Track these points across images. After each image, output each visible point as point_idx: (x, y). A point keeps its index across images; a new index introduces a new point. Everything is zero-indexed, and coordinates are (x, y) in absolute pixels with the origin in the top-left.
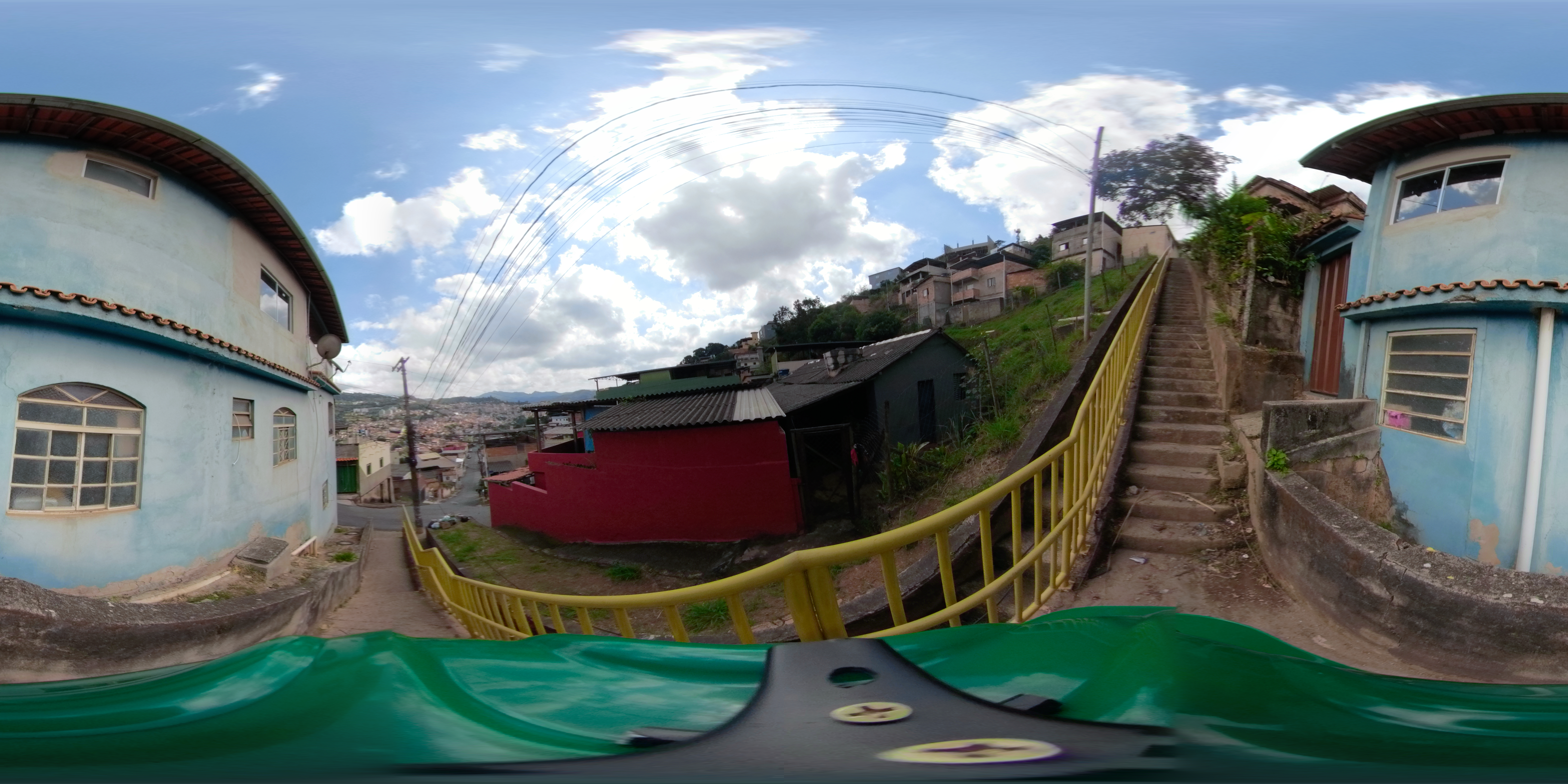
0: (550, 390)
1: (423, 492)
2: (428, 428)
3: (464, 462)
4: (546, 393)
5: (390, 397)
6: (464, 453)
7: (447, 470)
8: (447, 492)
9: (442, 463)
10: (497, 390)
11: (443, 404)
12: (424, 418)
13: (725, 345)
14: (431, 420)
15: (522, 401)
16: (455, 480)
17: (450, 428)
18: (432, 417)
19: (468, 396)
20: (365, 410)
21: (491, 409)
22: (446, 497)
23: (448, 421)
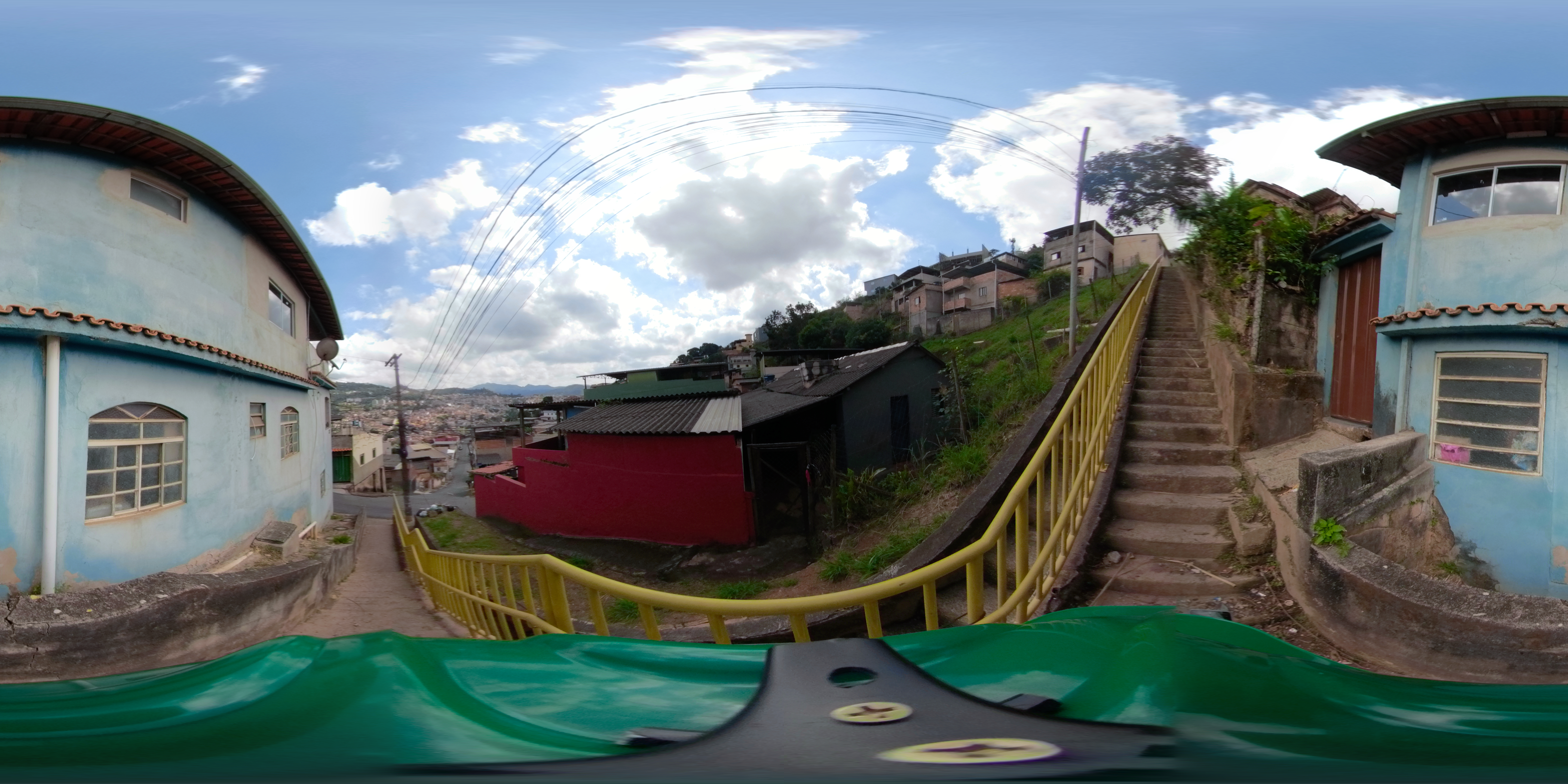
0: (543, 383)
1: (414, 482)
2: (421, 418)
3: (455, 454)
4: (539, 386)
5: (383, 387)
6: (456, 445)
7: (438, 461)
8: (437, 483)
9: (433, 454)
10: (490, 382)
11: (437, 394)
12: (417, 408)
13: (719, 345)
14: (424, 410)
15: (514, 394)
16: (445, 471)
17: (443, 419)
18: (425, 407)
19: (461, 387)
20: (359, 400)
21: (484, 401)
22: (437, 488)
23: (441, 412)
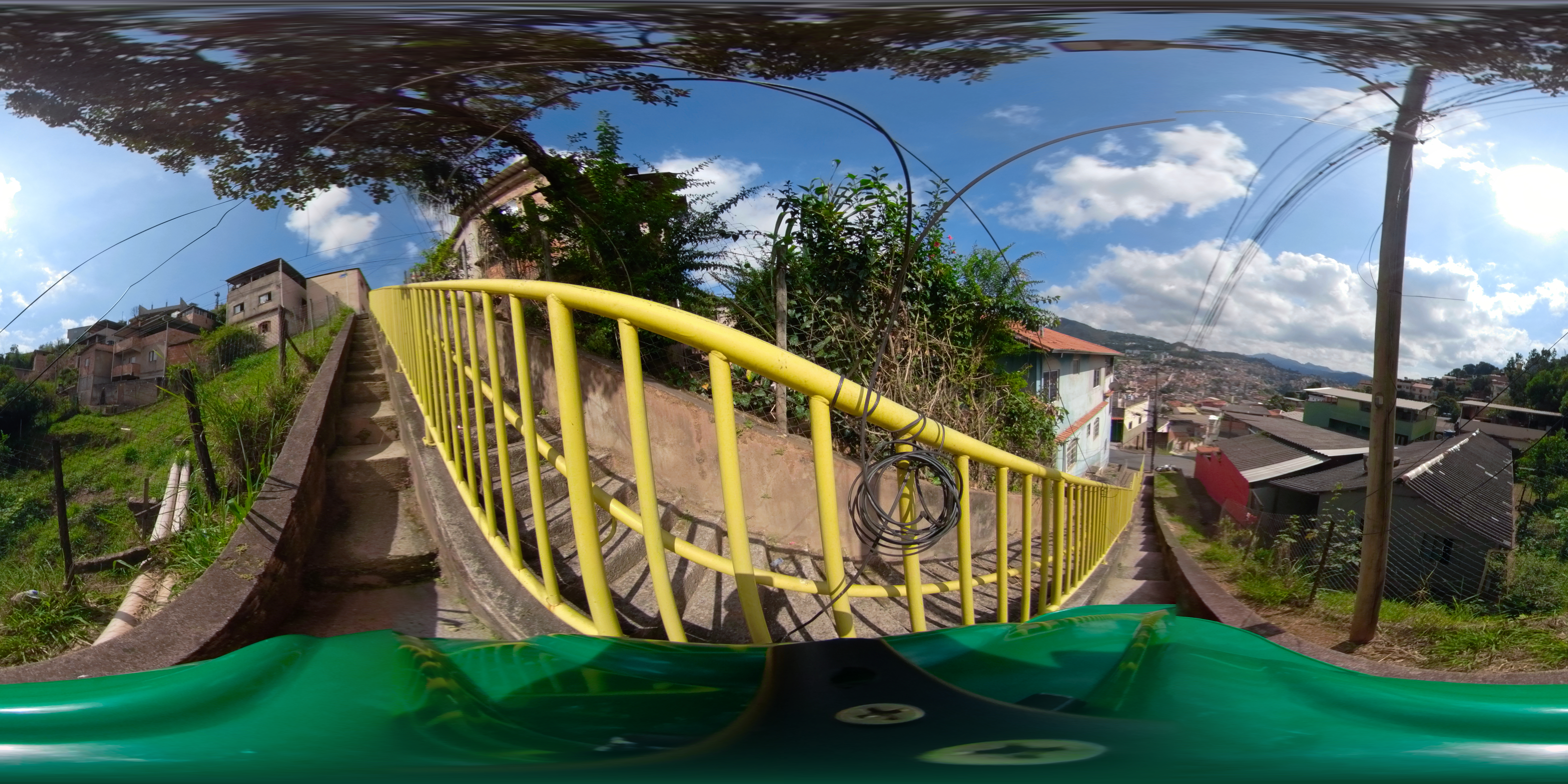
2: (1196, 378)
10: (1270, 353)
11: (1216, 356)
12: (1194, 367)
14: (1200, 370)
15: (1293, 369)
17: (1216, 381)
18: (1202, 367)
19: (1241, 353)
20: (1140, 351)
21: (1261, 370)
23: (1216, 375)
